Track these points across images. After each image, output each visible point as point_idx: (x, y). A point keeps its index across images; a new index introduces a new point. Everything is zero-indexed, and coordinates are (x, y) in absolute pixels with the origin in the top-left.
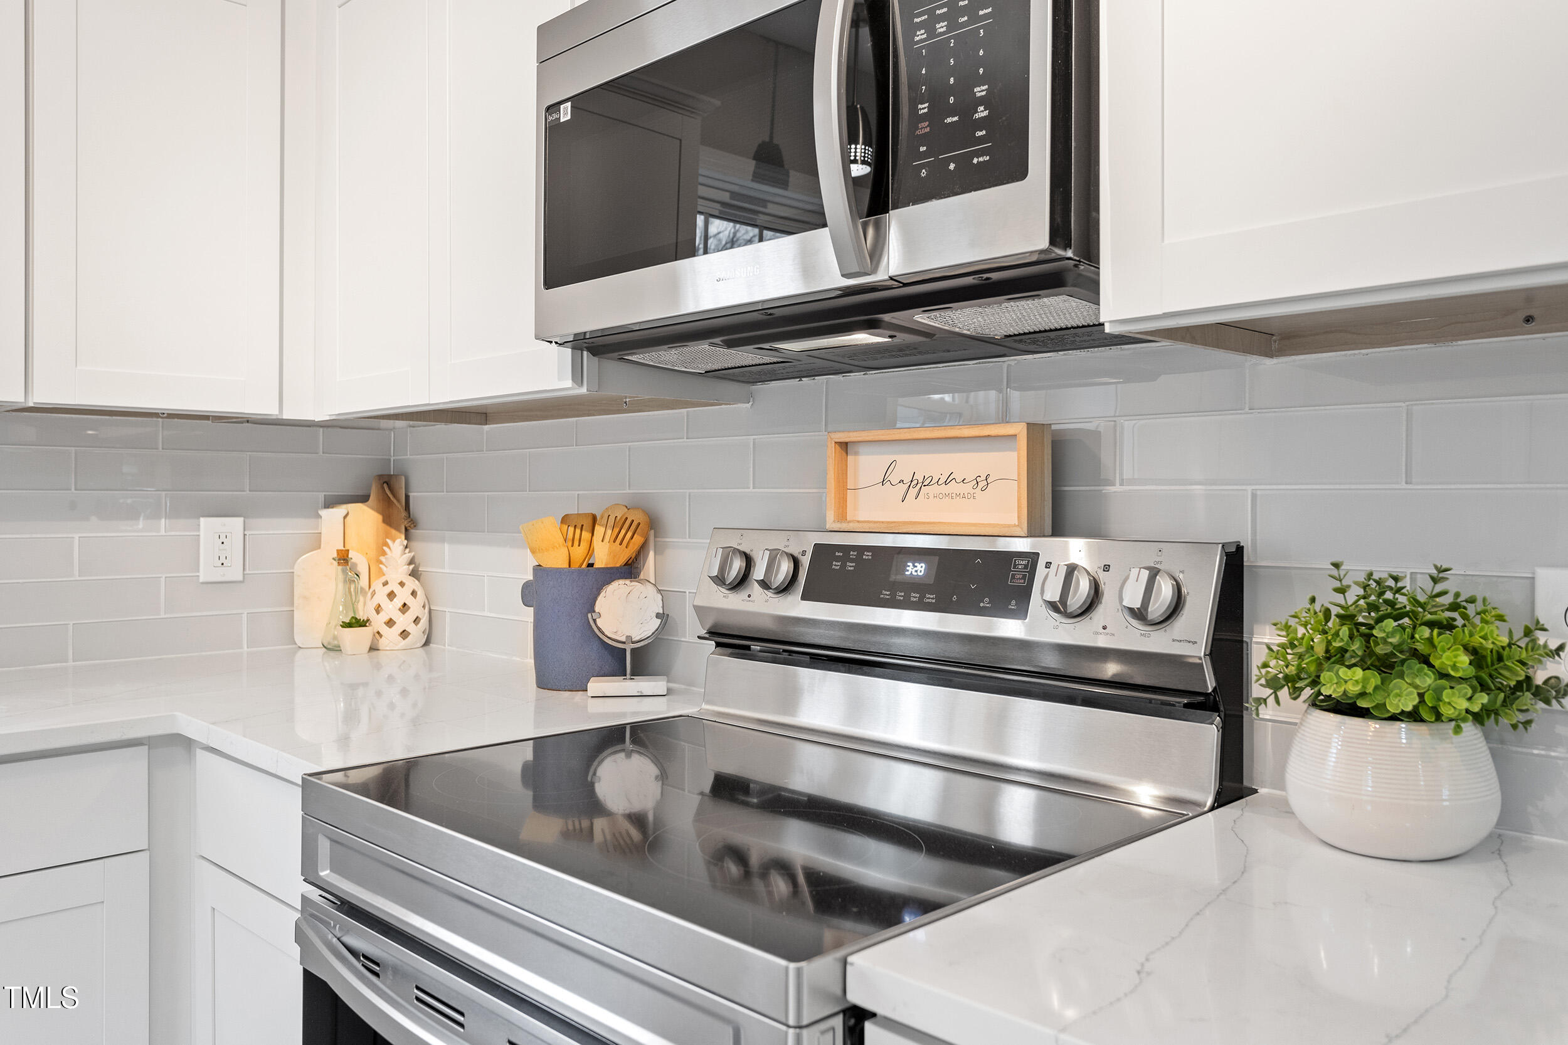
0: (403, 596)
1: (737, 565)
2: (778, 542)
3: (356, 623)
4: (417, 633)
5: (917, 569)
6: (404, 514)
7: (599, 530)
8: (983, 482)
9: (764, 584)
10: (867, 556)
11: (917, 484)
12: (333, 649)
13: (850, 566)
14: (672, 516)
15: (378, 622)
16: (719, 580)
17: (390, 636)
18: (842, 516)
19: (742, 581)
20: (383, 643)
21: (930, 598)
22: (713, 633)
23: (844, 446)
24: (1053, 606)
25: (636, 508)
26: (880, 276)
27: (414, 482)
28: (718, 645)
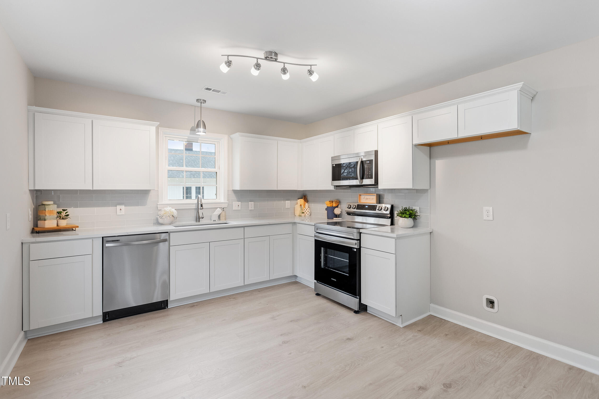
0: (308, 210)
1: (350, 206)
2: (354, 204)
3: (303, 213)
4: (309, 214)
5: (367, 207)
6: (307, 200)
7: (334, 203)
8: (373, 199)
9: (352, 208)
10: (362, 205)
11: (367, 199)
12: (300, 216)
13: (361, 206)
14: (342, 201)
15: (305, 213)
16: (348, 208)
17: (306, 214)
18: (360, 202)
19: (350, 208)
20: (306, 215)
21: (368, 209)
22: (347, 213)
23: (360, 195)
24: (378, 210)
25: (338, 200)
26: (363, 184)
27: (308, 196)
28: (347, 214)
